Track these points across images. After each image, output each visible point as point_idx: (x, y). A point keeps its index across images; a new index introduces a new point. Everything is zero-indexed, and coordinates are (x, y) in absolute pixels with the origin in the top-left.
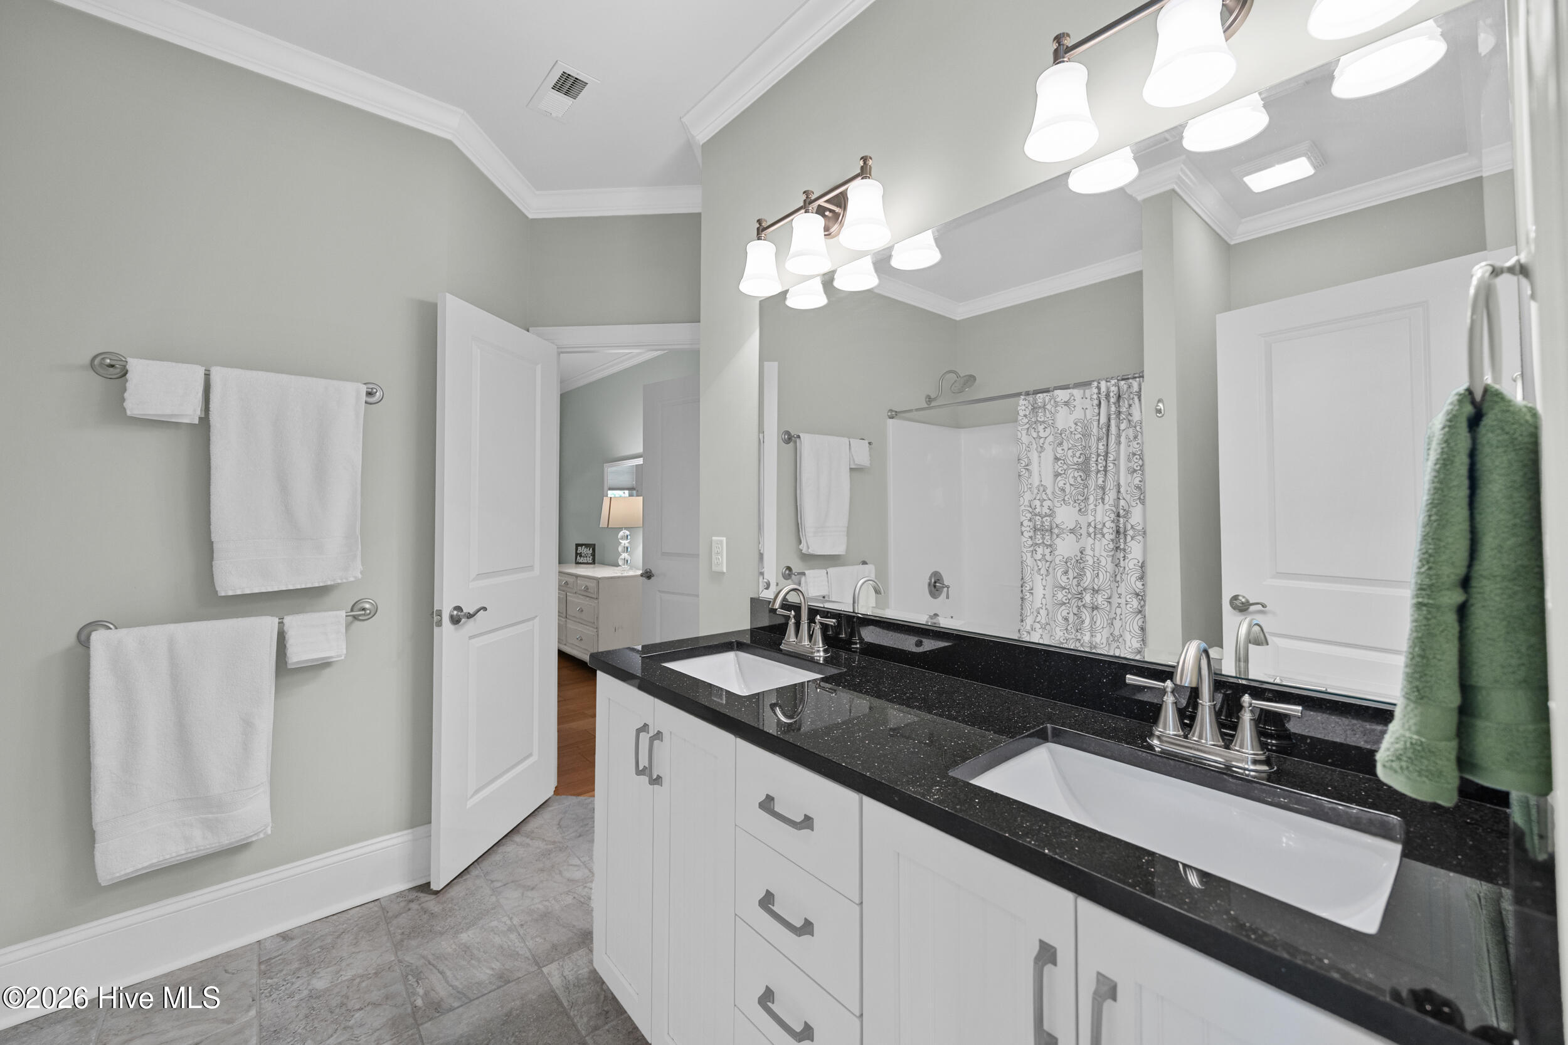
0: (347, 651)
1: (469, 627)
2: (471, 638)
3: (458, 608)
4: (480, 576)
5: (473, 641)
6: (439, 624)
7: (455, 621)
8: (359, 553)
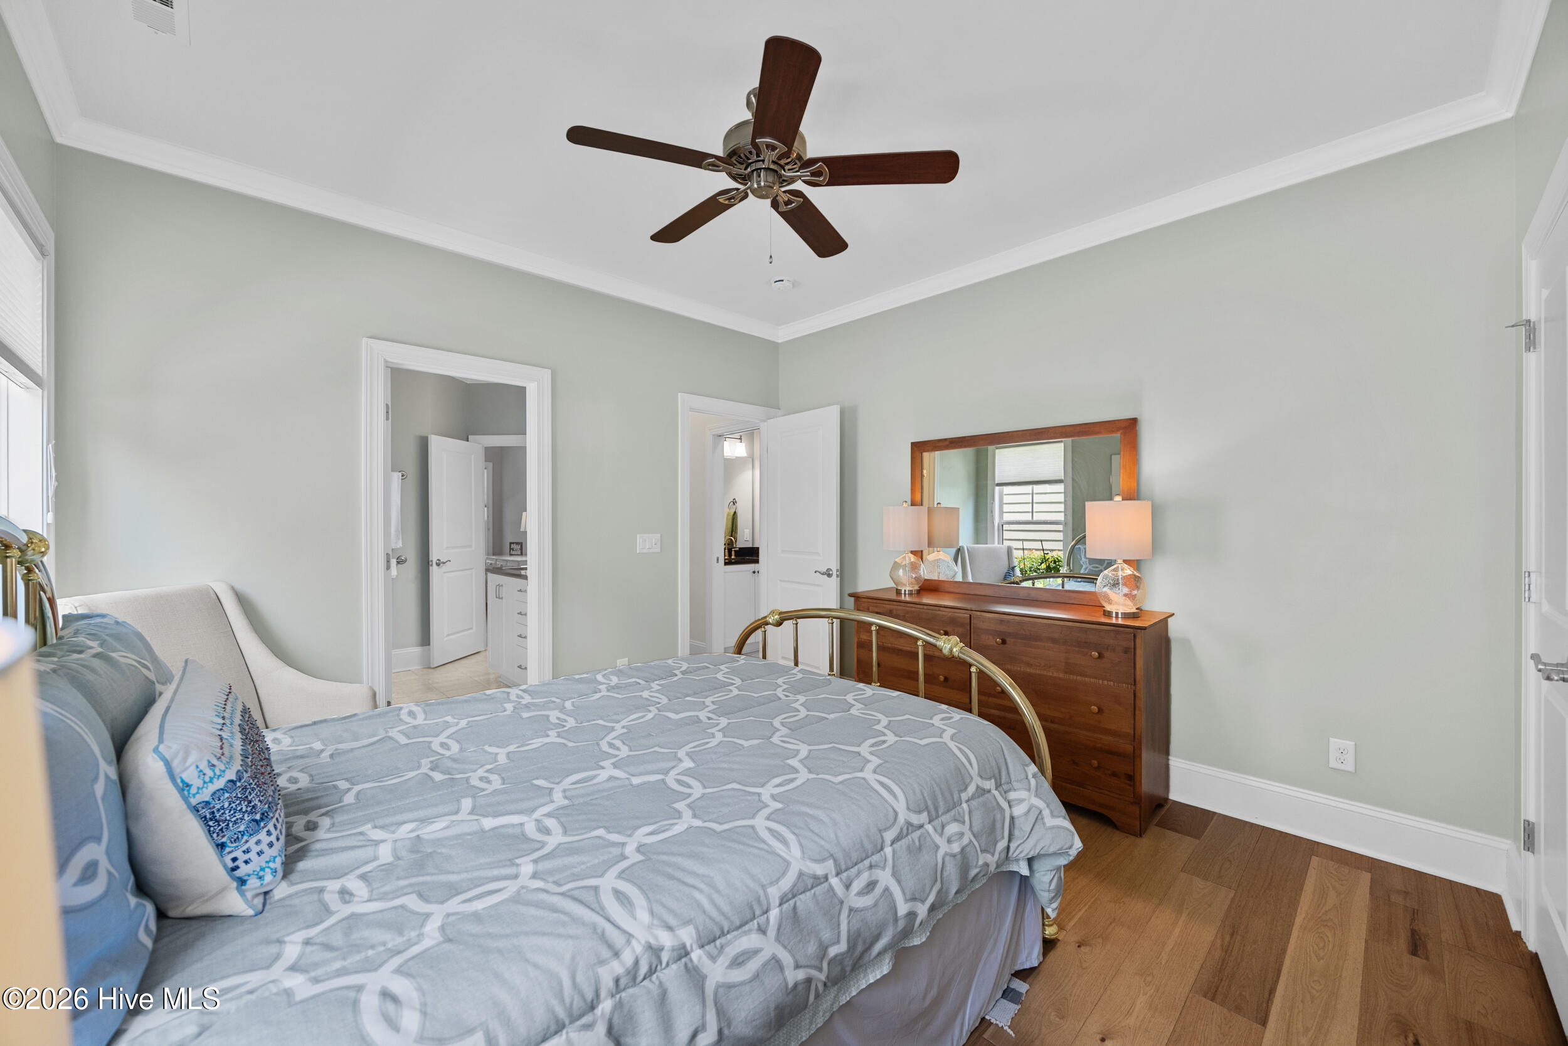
0: (398, 573)
1: (444, 568)
2: (444, 573)
3: (438, 560)
4: (447, 548)
5: (446, 574)
6: (432, 565)
7: (438, 565)
8: (401, 538)
